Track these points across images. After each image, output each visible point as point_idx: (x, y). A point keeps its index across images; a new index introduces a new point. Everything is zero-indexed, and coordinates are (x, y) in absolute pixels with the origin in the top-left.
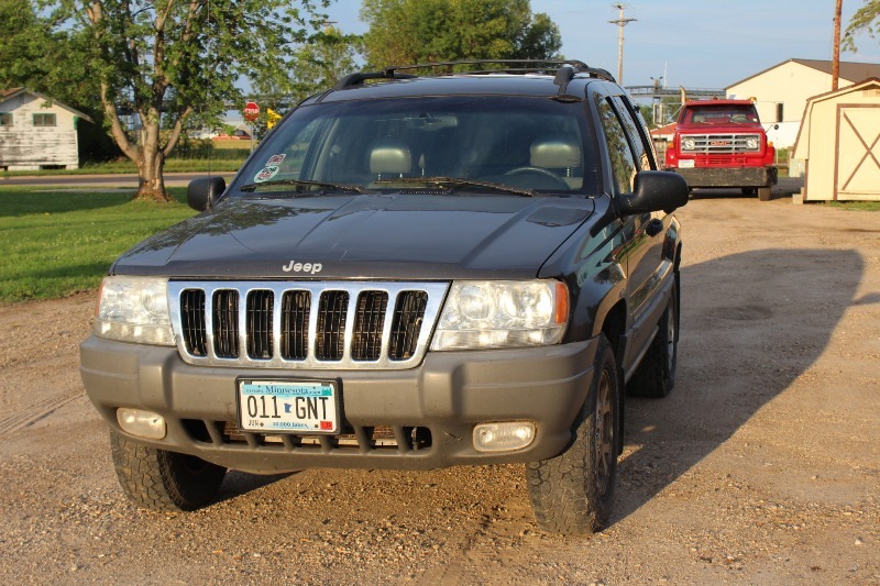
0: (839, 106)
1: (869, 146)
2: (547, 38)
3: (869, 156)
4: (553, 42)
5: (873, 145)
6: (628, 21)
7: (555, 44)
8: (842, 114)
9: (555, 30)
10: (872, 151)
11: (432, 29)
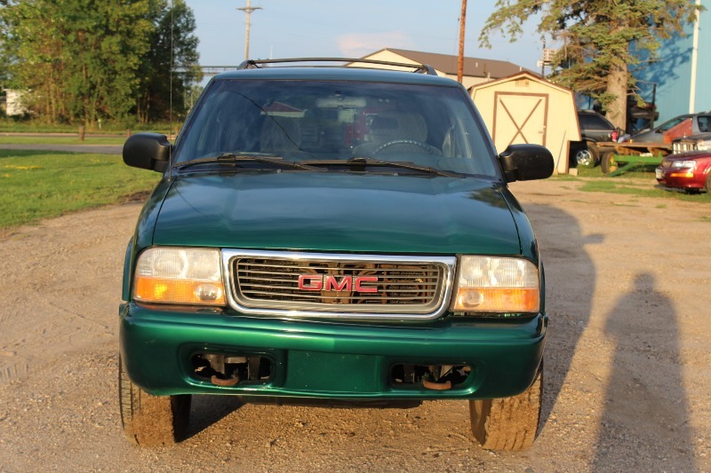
0: (497, 93)
1: (520, 127)
2: (183, 20)
3: (519, 135)
4: (188, 25)
5: (523, 126)
6: (254, 9)
7: (190, 26)
8: (498, 100)
9: (189, 14)
10: (522, 131)
11: (82, 7)
